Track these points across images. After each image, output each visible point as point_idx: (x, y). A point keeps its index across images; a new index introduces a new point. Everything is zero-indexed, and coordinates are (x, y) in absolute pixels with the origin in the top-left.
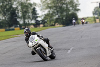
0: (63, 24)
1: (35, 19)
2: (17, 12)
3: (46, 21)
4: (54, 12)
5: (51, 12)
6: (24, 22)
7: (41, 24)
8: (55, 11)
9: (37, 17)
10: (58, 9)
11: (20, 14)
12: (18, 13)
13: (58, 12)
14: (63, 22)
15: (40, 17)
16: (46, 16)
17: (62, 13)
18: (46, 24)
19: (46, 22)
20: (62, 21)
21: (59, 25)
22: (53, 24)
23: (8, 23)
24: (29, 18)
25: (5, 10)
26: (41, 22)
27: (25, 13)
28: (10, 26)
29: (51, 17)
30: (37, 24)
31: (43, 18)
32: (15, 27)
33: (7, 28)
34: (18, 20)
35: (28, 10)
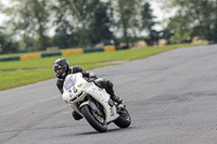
0: (209, 39)
1: (150, 28)
2: (109, 11)
3: (172, 31)
4: (190, 14)
5: (184, 14)
6: (125, 33)
7: (162, 38)
8: (193, 11)
9: (153, 24)
10: (199, 7)
11: (116, 17)
12: (112, 14)
13: (198, 12)
14: (210, 35)
15: (159, 23)
16: (173, 20)
17: (206, 15)
18: (172, 39)
19: (173, 34)
20: (207, 32)
21: (200, 42)
22: (189, 38)
23: (90, 35)
24: (136, 25)
25: (85, 7)
26: (161, 34)
27: (127, 14)
28: (95, 42)
29: (184, 24)
30: (153, 39)
31: (166, 25)
32: (106, 44)
33: (88, 48)
34: (111, 29)
35: (133, 9)
